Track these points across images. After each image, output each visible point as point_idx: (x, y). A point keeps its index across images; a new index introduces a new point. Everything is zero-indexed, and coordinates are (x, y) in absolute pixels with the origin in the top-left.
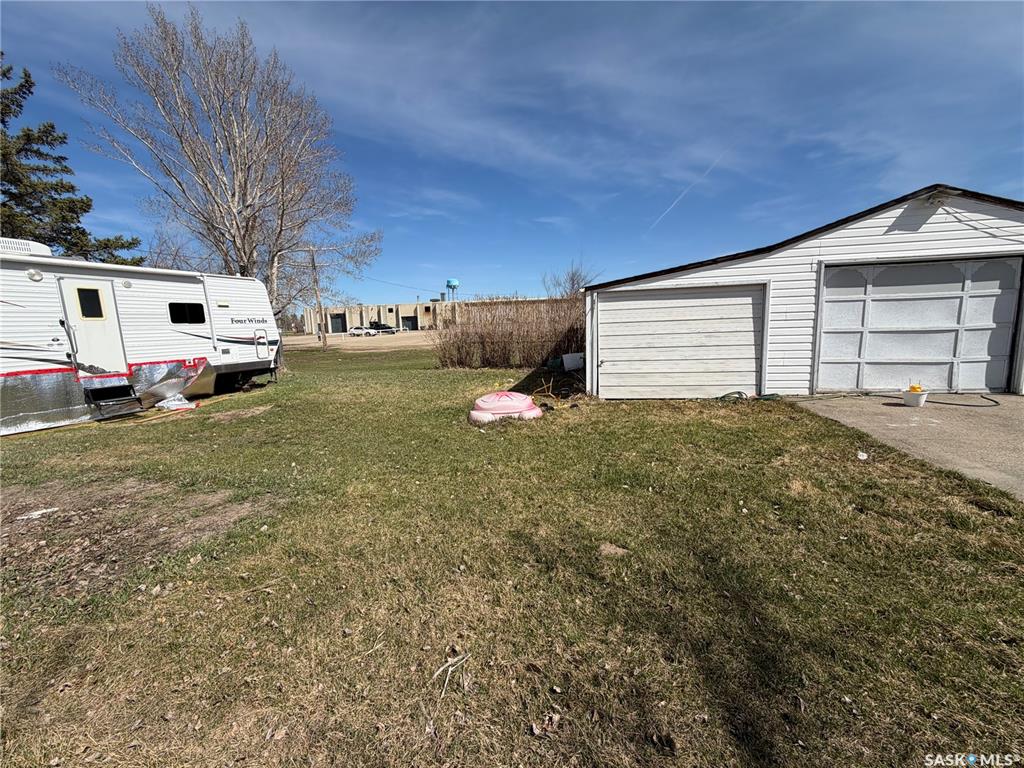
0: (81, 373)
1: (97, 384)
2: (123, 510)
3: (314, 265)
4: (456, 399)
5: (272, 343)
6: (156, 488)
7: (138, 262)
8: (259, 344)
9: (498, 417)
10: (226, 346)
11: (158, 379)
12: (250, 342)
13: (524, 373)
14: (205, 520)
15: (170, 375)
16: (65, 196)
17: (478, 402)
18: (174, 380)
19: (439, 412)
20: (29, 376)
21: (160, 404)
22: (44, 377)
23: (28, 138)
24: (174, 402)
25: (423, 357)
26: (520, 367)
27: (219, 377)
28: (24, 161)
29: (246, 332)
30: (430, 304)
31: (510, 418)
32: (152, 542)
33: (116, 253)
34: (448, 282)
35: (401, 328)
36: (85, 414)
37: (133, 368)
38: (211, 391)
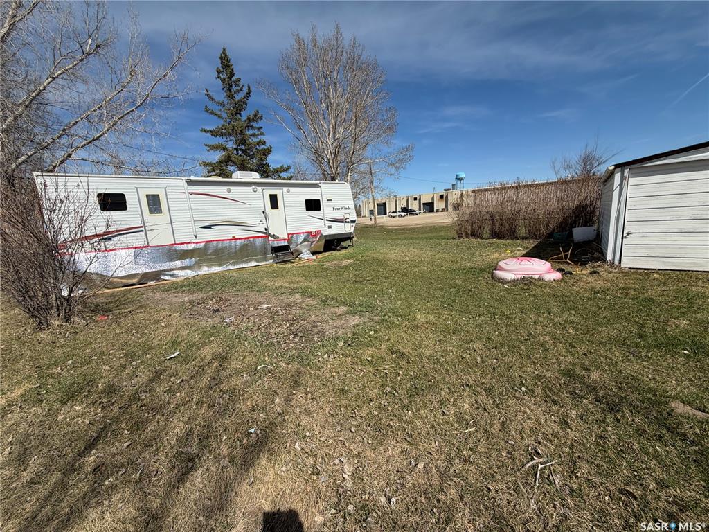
0: (270, 238)
1: (276, 244)
2: (298, 311)
3: (371, 172)
4: (476, 261)
5: (353, 221)
6: (309, 301)
7: (290, 178)
8: (346, 222)
9: (519, 277)
10: (331, 223)
11: (299, 243)
12: (341, 221)
13: (532, 243)
14: (338, 323)
15: (305, 240)
16: (262, 147)
17: (501, 264)
18: (306, 243)
19: (465, 270)
20: (252, 239)
21: (300, 256)
22: (257, 240)
23: (249, 120)
24: (306, 255)
25: (440, 231)
26: (526, 238)
27: (327, 242)
28: (248, 133)
29: (339, 215)
30: (444, 193)
31: (532, 278)
32: (316, 330)
33: (281, 175)
34: (457, 175)
35: (422, 211)
36: (271, 259)
37: (290, 236)
38: (322, 250)
